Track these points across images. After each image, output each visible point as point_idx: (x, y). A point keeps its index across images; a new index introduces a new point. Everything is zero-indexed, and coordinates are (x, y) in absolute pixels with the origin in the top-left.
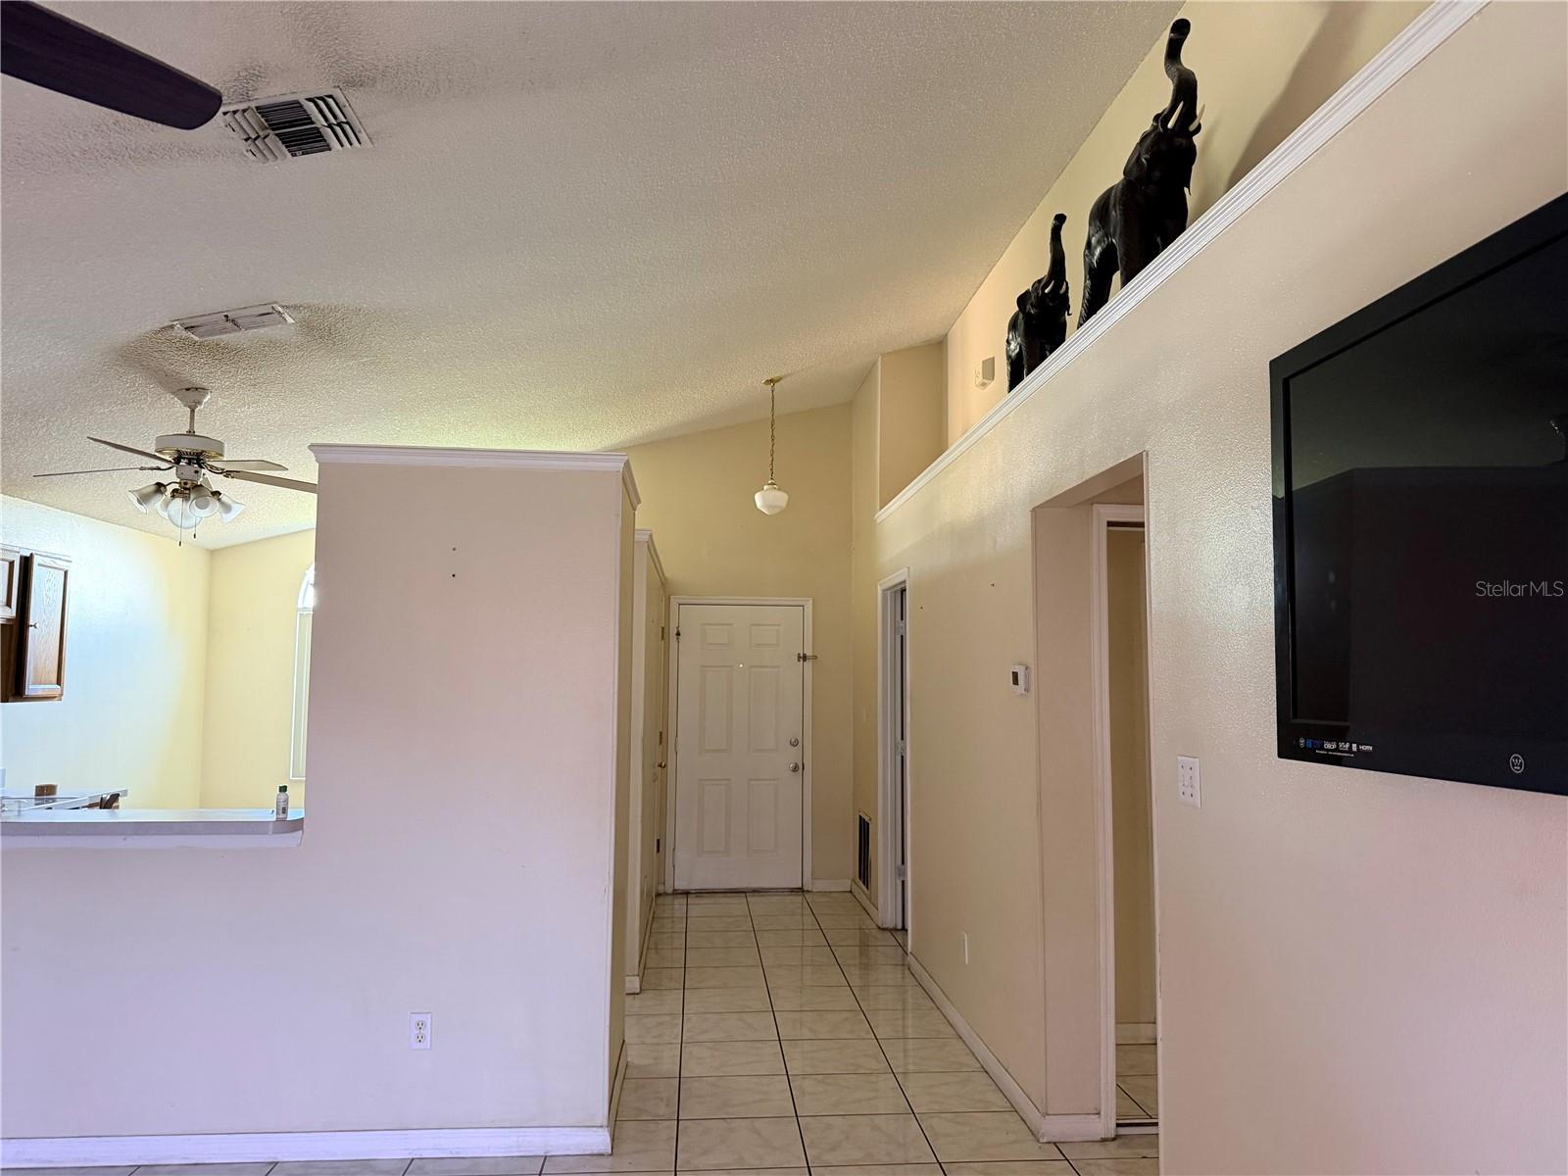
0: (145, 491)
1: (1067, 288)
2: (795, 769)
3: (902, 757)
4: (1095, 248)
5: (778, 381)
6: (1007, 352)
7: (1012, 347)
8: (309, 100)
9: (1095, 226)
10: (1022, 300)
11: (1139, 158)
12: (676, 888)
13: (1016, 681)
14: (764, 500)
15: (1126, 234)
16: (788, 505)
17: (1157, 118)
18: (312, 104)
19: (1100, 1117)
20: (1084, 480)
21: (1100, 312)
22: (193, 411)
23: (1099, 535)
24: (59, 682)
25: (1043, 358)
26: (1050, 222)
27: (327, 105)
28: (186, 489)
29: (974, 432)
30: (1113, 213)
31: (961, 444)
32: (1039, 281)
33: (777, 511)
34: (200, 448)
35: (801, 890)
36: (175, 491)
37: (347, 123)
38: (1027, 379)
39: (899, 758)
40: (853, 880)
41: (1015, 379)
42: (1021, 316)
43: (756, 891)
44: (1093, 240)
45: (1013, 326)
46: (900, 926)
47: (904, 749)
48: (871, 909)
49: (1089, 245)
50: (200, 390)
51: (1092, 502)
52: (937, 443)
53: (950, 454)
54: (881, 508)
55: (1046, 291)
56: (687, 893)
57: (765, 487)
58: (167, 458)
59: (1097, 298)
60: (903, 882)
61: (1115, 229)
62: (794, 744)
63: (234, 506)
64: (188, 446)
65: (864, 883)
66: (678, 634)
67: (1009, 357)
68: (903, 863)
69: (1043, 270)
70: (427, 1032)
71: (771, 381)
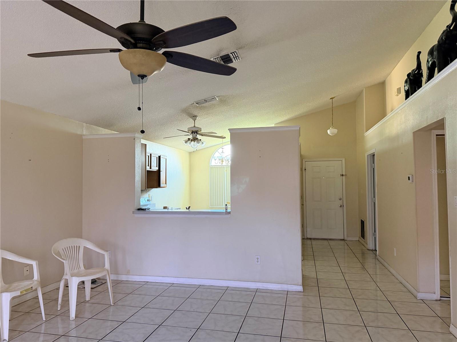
0: (186, 140)
1: (422, 71)
2: (341, 206)
3: (374, 203)
4: (430, 62)
5: (334, 98)
6: (404, 89)
7: (406, 87)
8: (231, 53)
9: (430, 56)
10: (409, 75)
11: (442, 38)
12: (308, 237)
13: (409, 179)
14: (330, 131)
15: (438, 59)
16: (337, 133)
17: (447, 27)
18: (231, 54)
19: (435, 294)
20: (428, 124)
21: (431, 80)
22: (195, 121)
23: (434, 139)
24: (166, 184)
25: (416, 91)
26: (416, 54)
27: (234, 54)
28: (194, 139)
29: (395, 111)
30: (435, 53)
31: (391, 114)
32: (413, 70)
33: (334, 135)
34: (197, 130)
35: (343, 240)
36: (192, 140)
37: (238, 56)
38: (410, 97)
39: (373, 203)
40: (359, 238)
41: (407, 97)
42: (408, 79)
43: (330, 239)
44: (429, 60)
45: (406, 82)
46: (374, 249)
47: (375, 200)
48: (365, 245)
49: (428, 61)
50: (196, 116)
51: (431, 129)
52: (383, 114)
53: (387, 117)
54: (366, 132)
55: (416, 72)
56: (311, 239)
57: (331, 128)
58: (190, 132)
59: (431, 76)
60: (375, 237)
61: (435, 57)
62: (340, 199)
63: (204, 142)
64: (194, 129)
65: (363, 238)
66: (305, 169)
67: (405, 90)
68: (375, 232)
69: (415, 66)
70: (259, 260)
71: (332, 98)
